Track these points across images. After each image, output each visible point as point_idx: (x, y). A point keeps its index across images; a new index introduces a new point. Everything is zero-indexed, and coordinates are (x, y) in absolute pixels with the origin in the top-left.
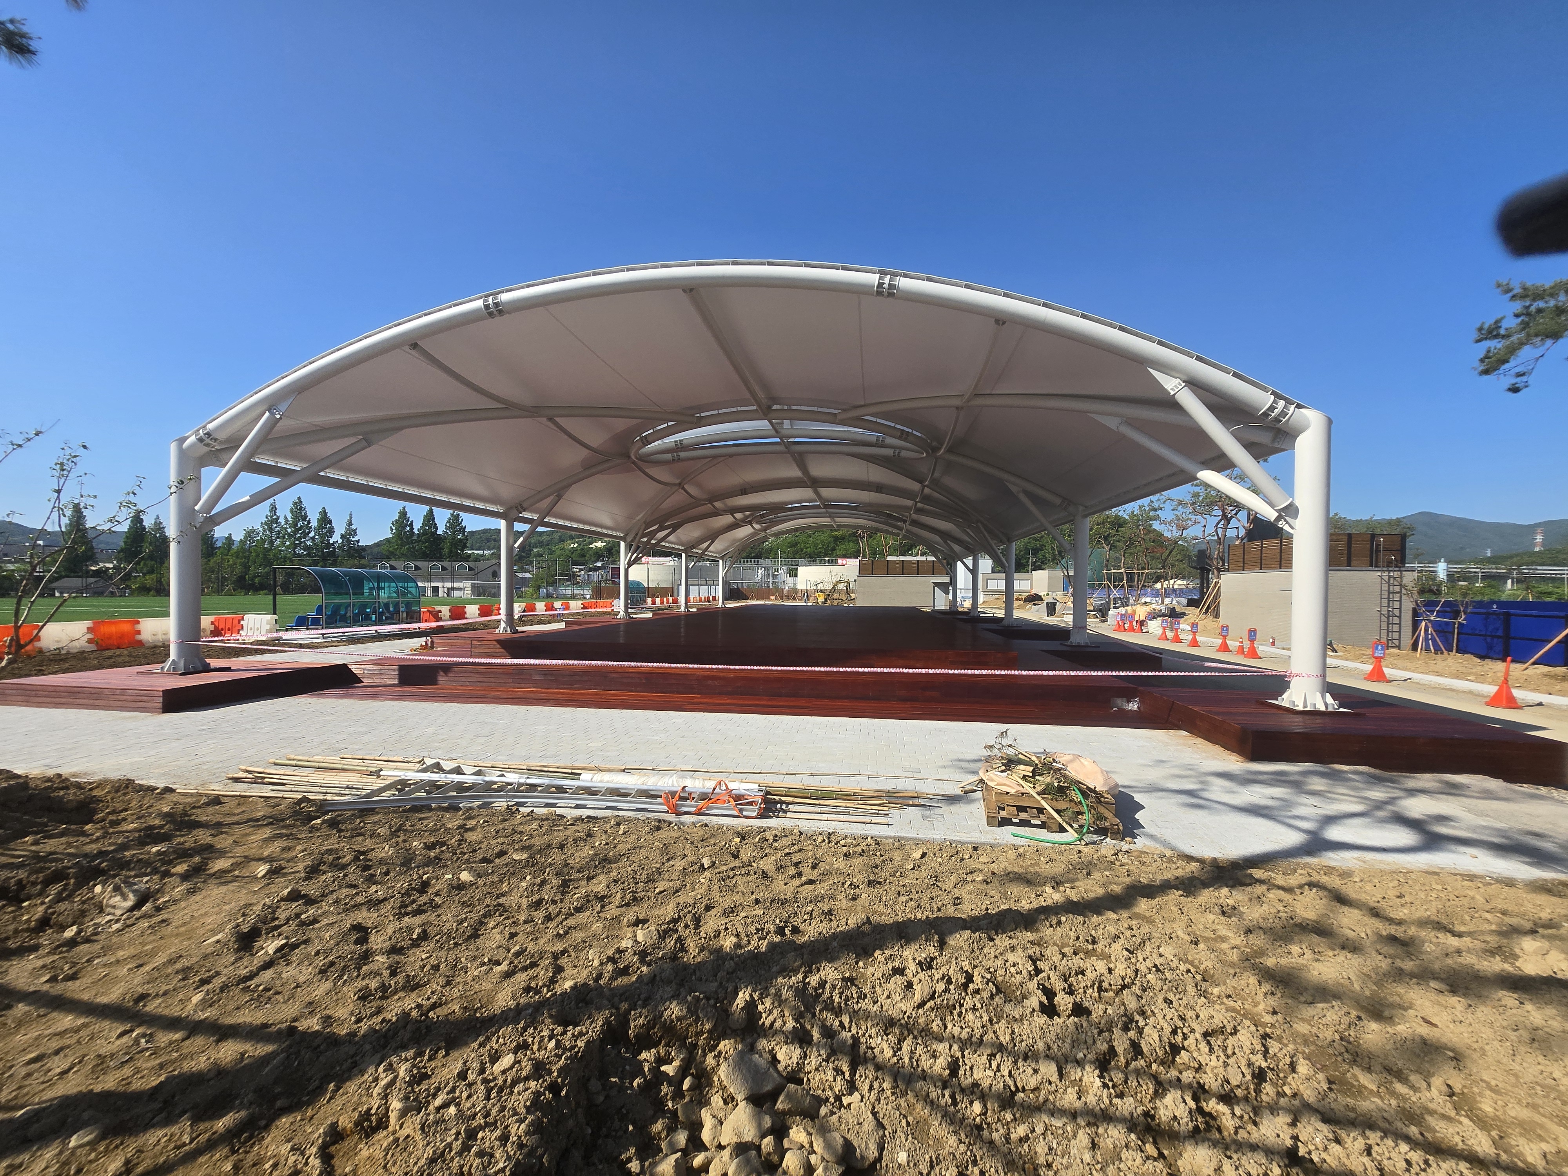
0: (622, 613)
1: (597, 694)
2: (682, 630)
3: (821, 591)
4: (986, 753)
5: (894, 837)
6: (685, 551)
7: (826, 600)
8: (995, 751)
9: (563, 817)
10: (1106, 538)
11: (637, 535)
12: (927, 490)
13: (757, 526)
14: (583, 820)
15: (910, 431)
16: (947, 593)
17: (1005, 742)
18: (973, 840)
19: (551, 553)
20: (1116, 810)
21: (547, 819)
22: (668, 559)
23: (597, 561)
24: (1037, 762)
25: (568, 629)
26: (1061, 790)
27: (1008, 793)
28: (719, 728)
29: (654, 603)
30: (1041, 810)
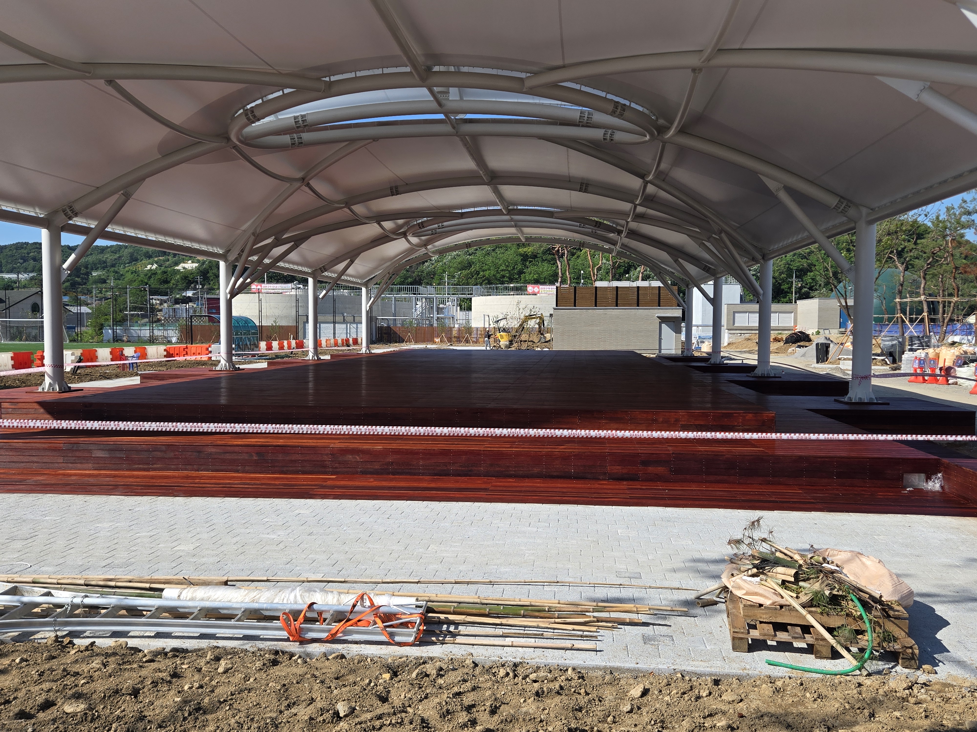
0: (223, 362)
1: (187, 477)
2: (311, 385)
3: (504, 330)
4: (730, 551)
5: (605, 669)
6: (313, 275)
7: (511, 342)
8: (744, 548)
9: (137, 650)
10: (900, 254)
11: (242, 251)
12: (650, 189)
13: (414, 240)
14: (166, 654)
15: (627, 103)
16: (678, 331)
17: (757, 535)
18: (713, 670)
19: (119, 277)
20: (909, 628)
21: (115, 654)
22: (289, 286)
23: (187, 288)
24: (801, 562)
25: (144, 385)
26: (835, 600)
27: (761, 605)
28: (362, 520)
29: (269, 348)
30: (807, 629)
